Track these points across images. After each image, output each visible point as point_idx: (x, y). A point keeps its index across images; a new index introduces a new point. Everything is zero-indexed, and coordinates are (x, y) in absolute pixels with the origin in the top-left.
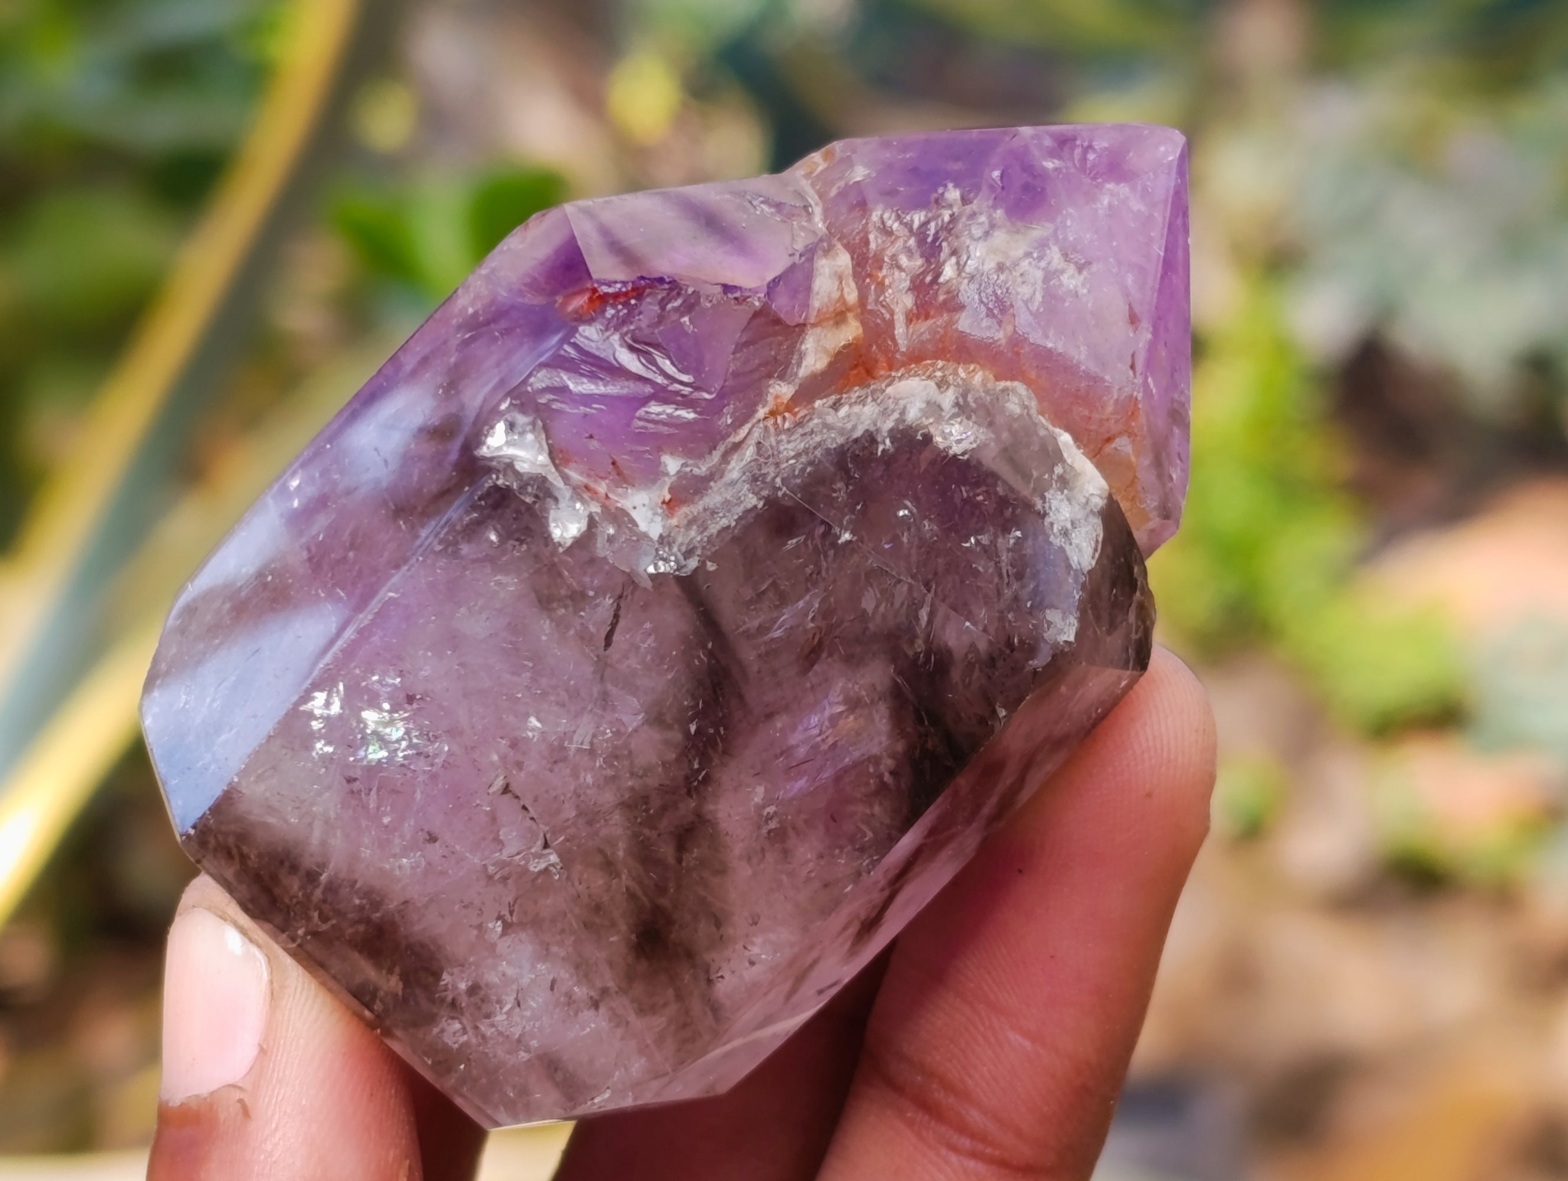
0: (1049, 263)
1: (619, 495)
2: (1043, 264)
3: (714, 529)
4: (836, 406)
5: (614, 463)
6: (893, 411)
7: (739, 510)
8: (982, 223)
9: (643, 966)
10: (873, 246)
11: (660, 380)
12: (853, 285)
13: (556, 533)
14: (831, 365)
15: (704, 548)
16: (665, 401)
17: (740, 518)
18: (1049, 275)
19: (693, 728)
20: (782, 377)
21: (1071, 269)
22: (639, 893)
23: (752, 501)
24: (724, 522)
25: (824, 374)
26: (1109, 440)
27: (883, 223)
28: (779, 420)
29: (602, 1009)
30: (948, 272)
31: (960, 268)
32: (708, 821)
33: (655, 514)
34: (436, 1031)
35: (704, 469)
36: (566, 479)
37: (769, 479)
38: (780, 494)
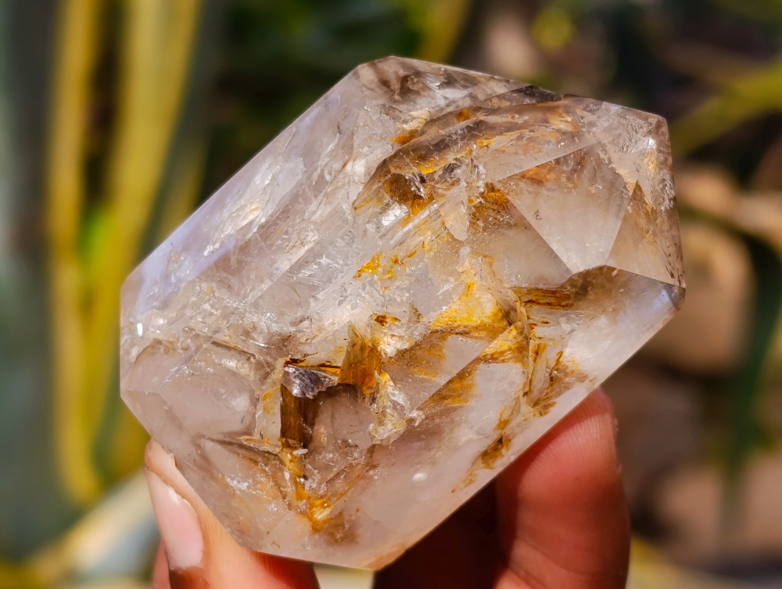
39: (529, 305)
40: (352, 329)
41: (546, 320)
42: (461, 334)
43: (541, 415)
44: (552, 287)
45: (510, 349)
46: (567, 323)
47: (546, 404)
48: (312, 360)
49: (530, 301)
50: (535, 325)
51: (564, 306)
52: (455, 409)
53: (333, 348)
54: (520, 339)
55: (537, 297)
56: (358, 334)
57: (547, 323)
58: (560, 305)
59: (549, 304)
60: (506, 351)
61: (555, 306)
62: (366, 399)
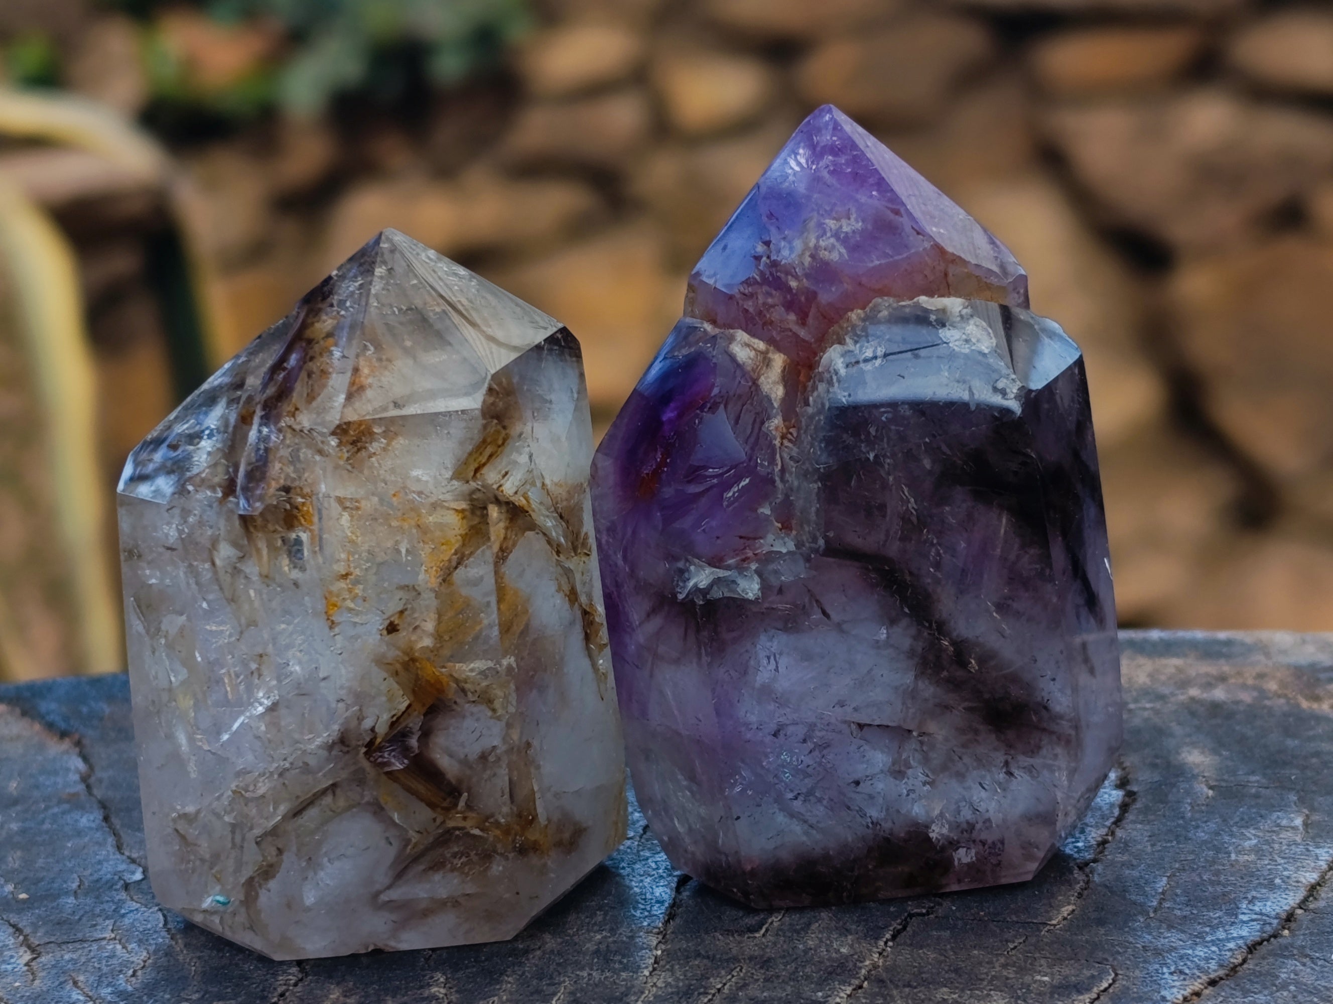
0: (831, 230)
1: (759, 548)
2: (829, 234)
3: (813, 517)
4: (807, 404)
5: (741, 537)
6: (831, 377)
7: (814, 497)
8: (784, 247)
9: (1011, 734)
10: (751, 310)
11: (715, 481)
12: (756, 341)
13: (751, 596)
14: (785, 386)
15: (819, 530)
16: (730, 487)
17: (819, 500)
18: (836, 235)
19: (906, 610)
20: (769, 418)
21: (844, 222)
22: (970, 704)
23: (815, 486)
24: (813, 509)
25: (787, 394)
26: (946, 275)
27: (744, 294)
28: (789, 436)
29: (1016, 772)
30: (793, 284)
31: (796, 277)
32: (962, 641)
33: (783, 538)
34: (956, 863)
35: (780, 496)
36: (728, 568)
37: (810, 469)
38: (822, 470)
39: (478, 475)
40: (380, 661)
41: (503, 472)
42: (459, 563)
43: (588, 555)
44: (477, 438)
45: (507, 528)
46: (521, 454)
47: (581, 541)
48: (382, 729)
49: (477, 470)
50: (501, 486)
51: (503, 444)
52: (527, 626)
53: (384, 699)
54: (504, 510)
55: (478, 461)
56: (389, 661)
57: (507, 473)
58: (499, 446)
59: (491, 456)
60: (506, 534)
61: (496, 452)
62: (458, 700)
